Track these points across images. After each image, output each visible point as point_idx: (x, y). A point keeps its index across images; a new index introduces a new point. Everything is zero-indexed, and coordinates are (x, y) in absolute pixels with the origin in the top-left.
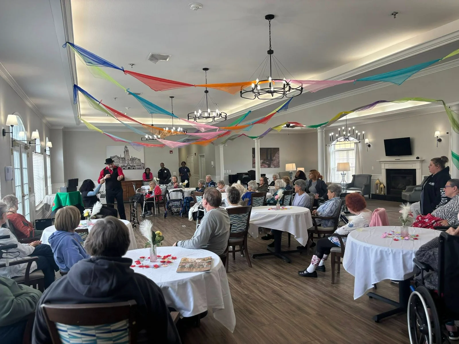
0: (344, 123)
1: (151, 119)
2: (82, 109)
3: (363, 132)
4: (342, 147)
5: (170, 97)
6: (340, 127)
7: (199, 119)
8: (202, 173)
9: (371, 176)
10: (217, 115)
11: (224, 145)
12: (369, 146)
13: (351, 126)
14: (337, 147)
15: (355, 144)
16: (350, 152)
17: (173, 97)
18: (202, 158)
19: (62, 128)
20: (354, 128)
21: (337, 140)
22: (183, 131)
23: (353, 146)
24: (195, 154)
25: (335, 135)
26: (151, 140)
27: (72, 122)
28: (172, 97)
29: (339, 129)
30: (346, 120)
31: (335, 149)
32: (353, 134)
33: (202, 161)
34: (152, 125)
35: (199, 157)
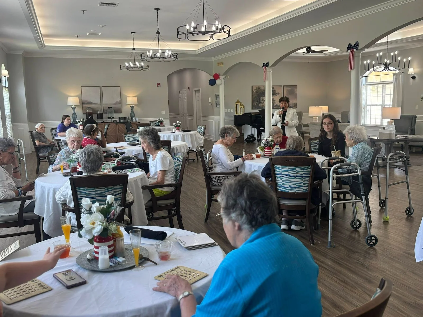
0: (385, 47)
1: (132, 42)
2: (42, 26)
3: (409, 59)
4: (378, 79)
5: (155, 9)
6: (379, 51)
7: (193, 35)
8: (197, 114)
9: (416, 117)
10: (217, 29)
11: (225, 76)
12: (414, 78)
13: (394, 49)
14: (370, 80)
15: (393, 76)
16: (388, 86)
17: (159, 9)
18: (197, 93)
19: (21, 52)
20: (396, 53)
21: (373, 69)
22: (172, 55)
23: (391, 78)
24: (189, 88)
25: (372, 63)
26: (132, 68)
27: (32, 46)
28: (157, 9)
29: (377, 55)
30: (387, 43)
31: (367, 82)
32: (394, 62)
33: (197, 97)
34: (134, 49)
35: (194, 92)
